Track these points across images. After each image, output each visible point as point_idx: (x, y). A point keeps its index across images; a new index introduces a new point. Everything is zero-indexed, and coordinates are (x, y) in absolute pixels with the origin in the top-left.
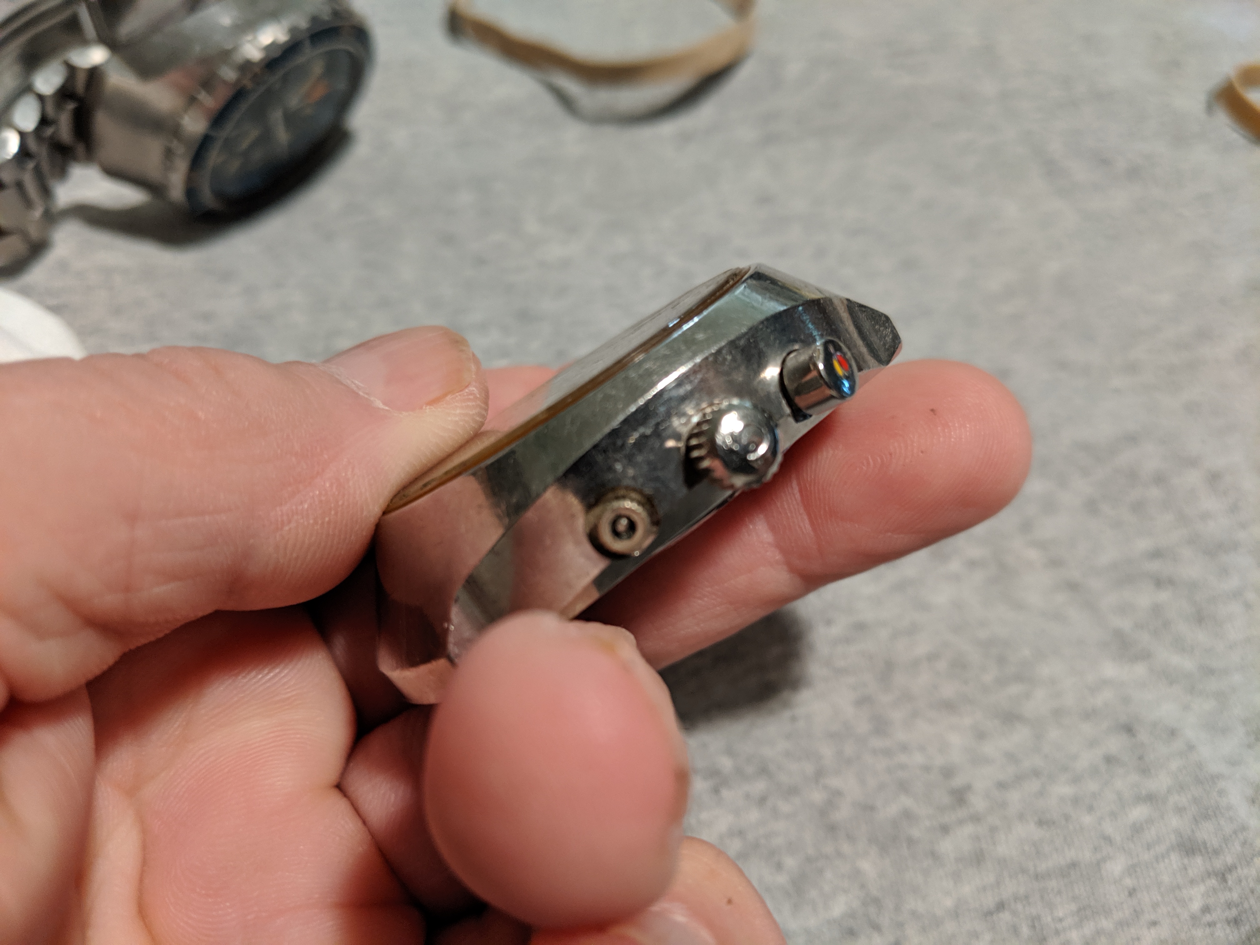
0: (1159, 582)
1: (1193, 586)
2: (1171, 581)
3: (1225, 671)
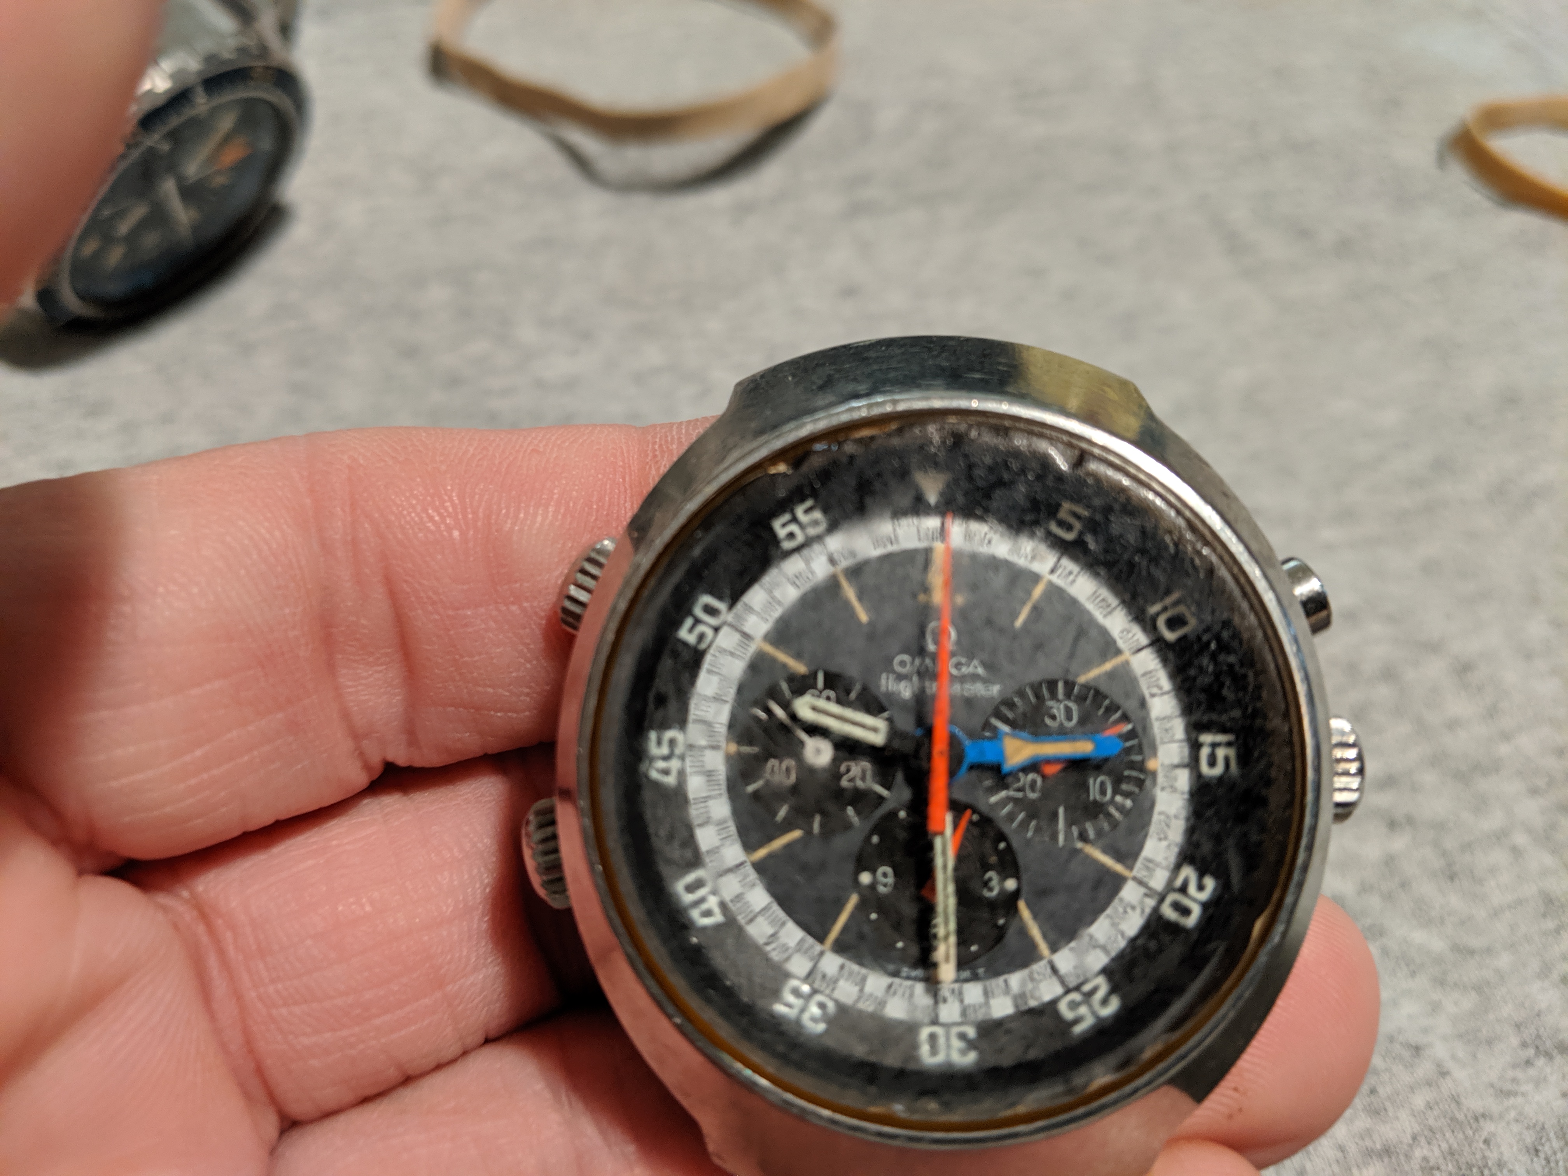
0: (1392, 825)
1: (1440, 827)
2: (1410, 820)
3: (1489, 951)
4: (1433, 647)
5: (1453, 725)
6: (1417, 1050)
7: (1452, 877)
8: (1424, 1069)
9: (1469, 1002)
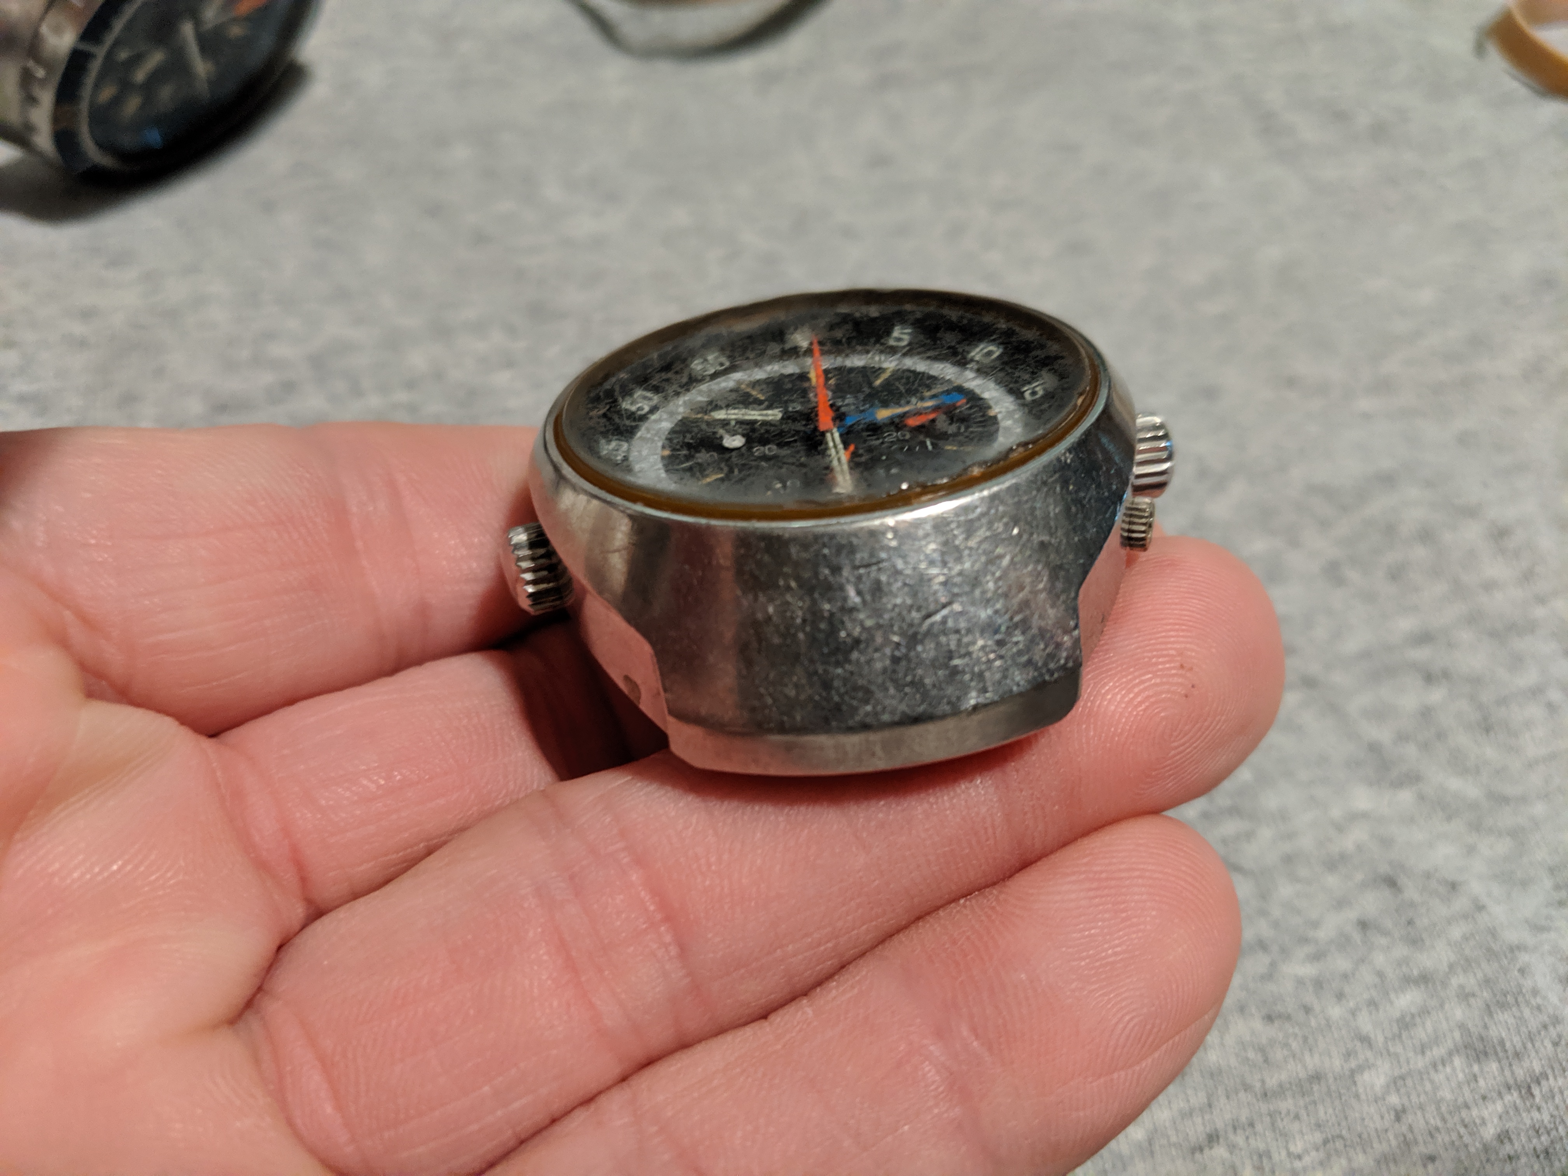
0: (1429, 678)
1: (1476, 681)
2: (1446, 675)
3: (1523, 800)
4: (1471, 512)
5: (1489, 586)
6: (1453, 886)
7: (1488, 729)
8: (1461, 903)
9: (1504, 846)
